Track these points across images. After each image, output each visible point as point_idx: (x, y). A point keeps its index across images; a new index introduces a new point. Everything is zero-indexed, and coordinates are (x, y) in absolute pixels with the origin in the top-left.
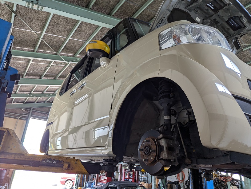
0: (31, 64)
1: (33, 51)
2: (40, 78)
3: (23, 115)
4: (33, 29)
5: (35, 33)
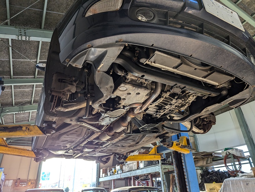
4: (29, 58)
5: (32, 62)
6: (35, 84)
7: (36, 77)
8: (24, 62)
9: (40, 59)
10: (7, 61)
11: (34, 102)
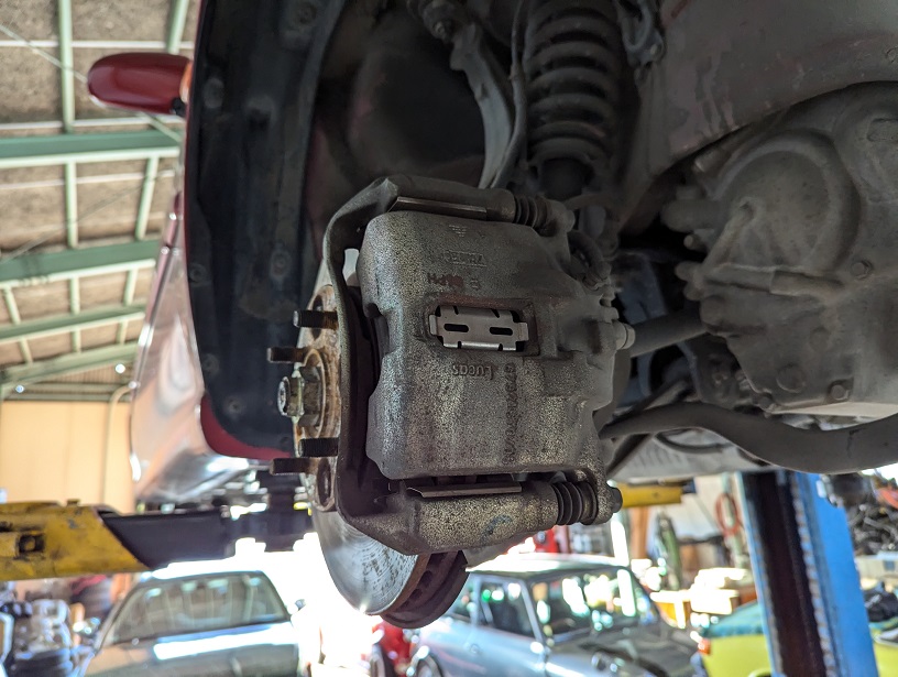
0: (79, 187)
1: (63, 130)
4: (19, 32)
5: (36, 52)
6: (71, 160)
7: (69, 129)
9: (76, 36)
11: (81, 238)
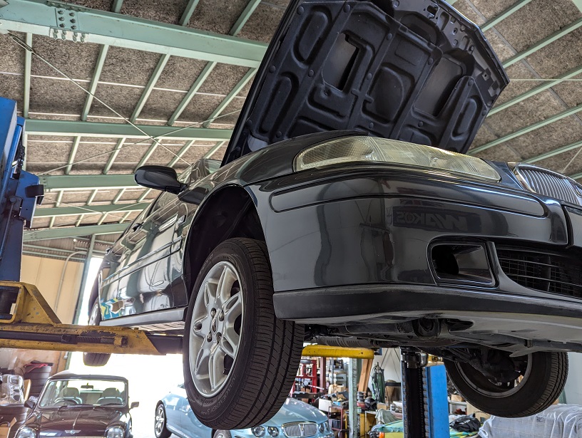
0: (80, 144)
1: (80, 119)
2: (103, 173)
3: (76, 250)
6: (79, 135)
7: (84, 119)
8: (59, 83)
9: (100, 80)
10: (15, 78)
11: (72, 169)
